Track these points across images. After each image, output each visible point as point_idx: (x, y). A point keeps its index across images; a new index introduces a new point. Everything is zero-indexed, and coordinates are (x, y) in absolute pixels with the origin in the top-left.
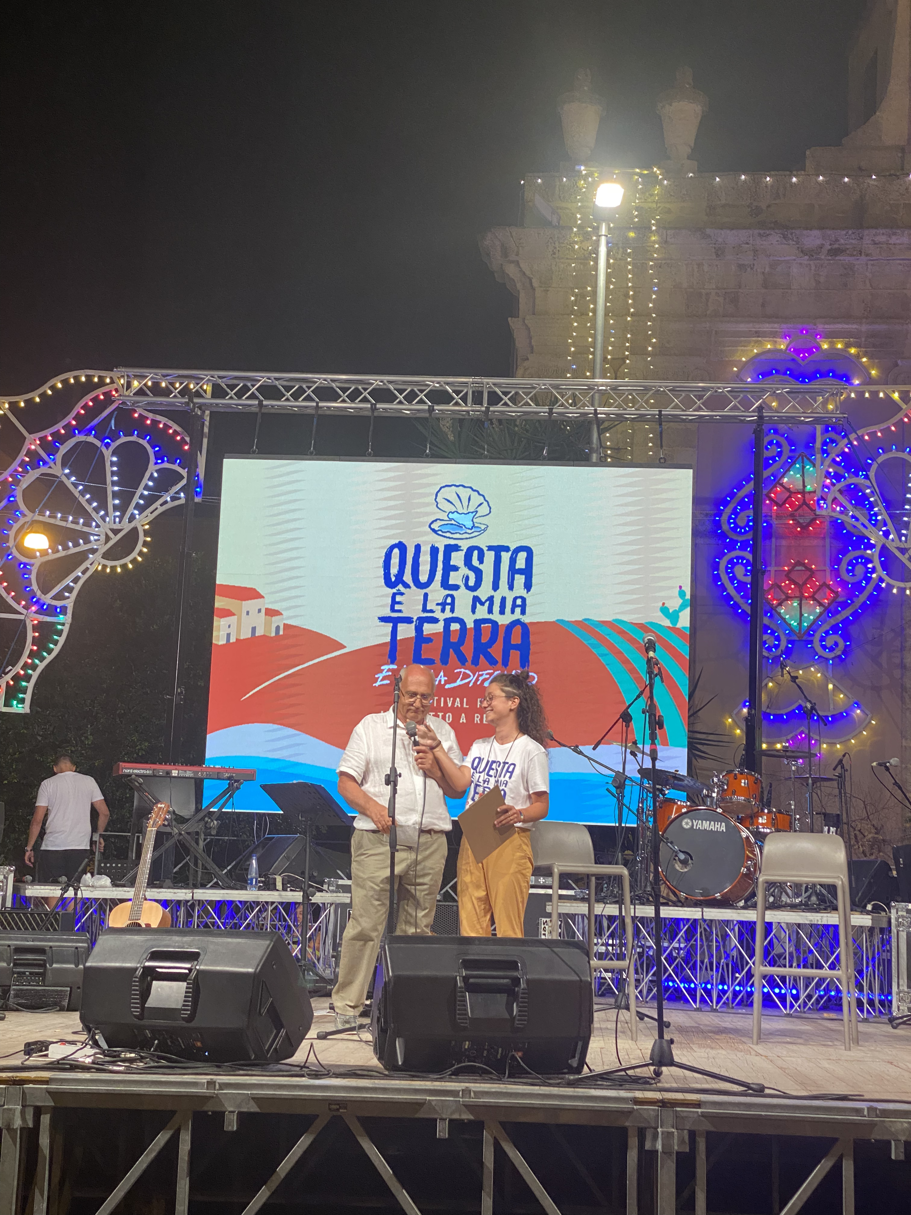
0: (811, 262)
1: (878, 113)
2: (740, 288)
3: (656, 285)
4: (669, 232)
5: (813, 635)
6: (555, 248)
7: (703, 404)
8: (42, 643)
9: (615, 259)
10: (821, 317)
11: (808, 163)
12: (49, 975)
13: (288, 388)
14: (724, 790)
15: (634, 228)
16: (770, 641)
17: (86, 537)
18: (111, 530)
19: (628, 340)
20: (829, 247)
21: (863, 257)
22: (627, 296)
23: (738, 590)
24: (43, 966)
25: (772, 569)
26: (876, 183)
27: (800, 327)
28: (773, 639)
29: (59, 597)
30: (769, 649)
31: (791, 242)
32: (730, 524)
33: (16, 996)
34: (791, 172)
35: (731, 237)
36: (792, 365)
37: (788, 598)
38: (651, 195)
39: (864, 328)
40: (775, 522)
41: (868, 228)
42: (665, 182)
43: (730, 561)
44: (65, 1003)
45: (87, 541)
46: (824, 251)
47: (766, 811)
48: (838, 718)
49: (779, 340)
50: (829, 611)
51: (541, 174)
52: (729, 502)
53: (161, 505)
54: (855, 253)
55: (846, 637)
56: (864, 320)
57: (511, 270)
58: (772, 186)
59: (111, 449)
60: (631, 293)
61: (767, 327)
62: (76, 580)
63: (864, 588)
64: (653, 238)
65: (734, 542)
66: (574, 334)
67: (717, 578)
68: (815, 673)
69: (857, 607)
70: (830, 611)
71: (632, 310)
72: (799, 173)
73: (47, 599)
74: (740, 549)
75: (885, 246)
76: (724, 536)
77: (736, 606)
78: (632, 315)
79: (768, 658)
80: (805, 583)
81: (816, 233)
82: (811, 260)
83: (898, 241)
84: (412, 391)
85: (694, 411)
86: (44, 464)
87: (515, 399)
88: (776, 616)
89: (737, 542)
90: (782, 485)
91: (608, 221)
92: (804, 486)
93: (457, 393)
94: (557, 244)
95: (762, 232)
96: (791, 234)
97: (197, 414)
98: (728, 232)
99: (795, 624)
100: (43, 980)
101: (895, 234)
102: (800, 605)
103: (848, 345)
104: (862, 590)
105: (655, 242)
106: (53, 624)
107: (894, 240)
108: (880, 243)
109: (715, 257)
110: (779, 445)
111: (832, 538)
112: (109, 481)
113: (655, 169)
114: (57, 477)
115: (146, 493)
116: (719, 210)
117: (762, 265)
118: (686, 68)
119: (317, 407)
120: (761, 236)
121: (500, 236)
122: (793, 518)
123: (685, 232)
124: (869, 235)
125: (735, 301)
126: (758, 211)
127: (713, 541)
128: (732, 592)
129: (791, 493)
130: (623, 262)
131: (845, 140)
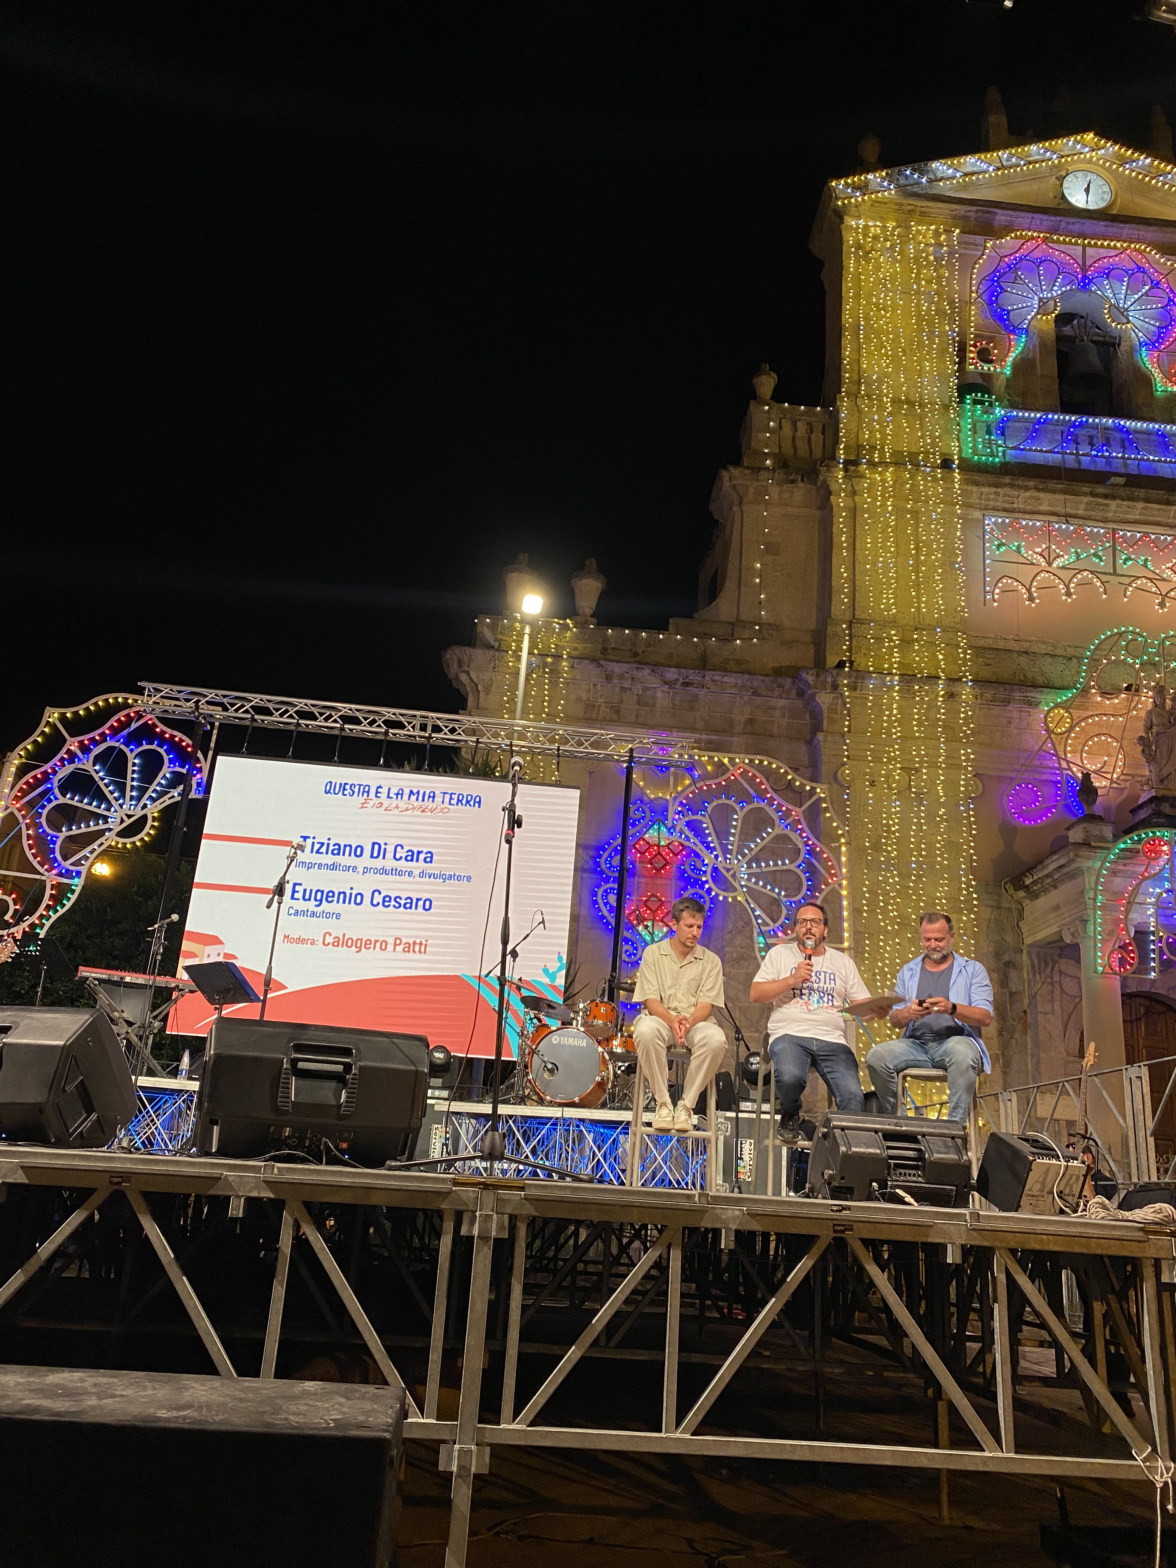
0: (671, 691)
1: (717, 600)
4: (575, 660)
6: (495, 664)
8: (58, 899)
9: (536, 675)
10: (675, 728)
11: (670, 627)
13: (276, 709)
15: (551, 655)
16: (631, 951)
17: (105, 819)
18: (127, 815)
20: (683, 681)
21: (705, 689)
22: (543, 701)
23: (610, 911)
25: (634, 898)
26: (715, 643)
28: (632, 949)
29: (77, 863)
30: (629, 956)
31: (657, 675)
34: (659, 631)
35: (617, 668)
37: (645, 920)
39: (705, 737)
40: (638, 865)
41: (709, 670)
42: (574, 629)
43: (605, 891)
45: (106, 822)
46: (679, 683)
51: (489, 616)
52: (607, 849)
53: (169, 799)
54: (699, 686)
57: (464, 677)
58: (646, 639)
59: (135, 753)
60: (546, 698)
61: (639, 731)
62: (92, 852)
64: (563, 663)
65: (608, 877)
67: (596, 902)
71: (546, 710)
72: (664, 632)
73: (67, 864)
74: (613, 882)
75: (719, 683)
76: (602, 872)
79: (628, 963)
80: (657, 910)
81: (674, 670)
82: (670, 688)
85: (583, 748)
86: (78, 762)
87: (452, 730)
88: (636, 932)
90: (644, 839)
91: (530, 623)
92: (660, 842)
93: (408, 722)
94: (496, 661)
95: (638, 666)
96: (658, 669)
97: (201, 722)
98: (615, 664)
101: (726, 675)
102: (653, 926)
106: (69, 885)
107: (726, 679)
108: (717, 681)
109: (605, 681)
110: (643, 812)
111: (676, 880)
112: (129, 778)
113: (568, 621)
114: (88, 772)
115: (158, 788)
116: (610, 651)
117: (638, 689)
118: (593, 559)
119: (298, 725)
120: (637, 668)
121: (457, 652)
122: (651, 864)
123: (586, 661)
124: (709, 675)
125: (618, 712)
126: (636, 654)
127: (593, 876)
128: (606, 913)
129: (650, 846)
130: (542, 679)
131: (695, 615)
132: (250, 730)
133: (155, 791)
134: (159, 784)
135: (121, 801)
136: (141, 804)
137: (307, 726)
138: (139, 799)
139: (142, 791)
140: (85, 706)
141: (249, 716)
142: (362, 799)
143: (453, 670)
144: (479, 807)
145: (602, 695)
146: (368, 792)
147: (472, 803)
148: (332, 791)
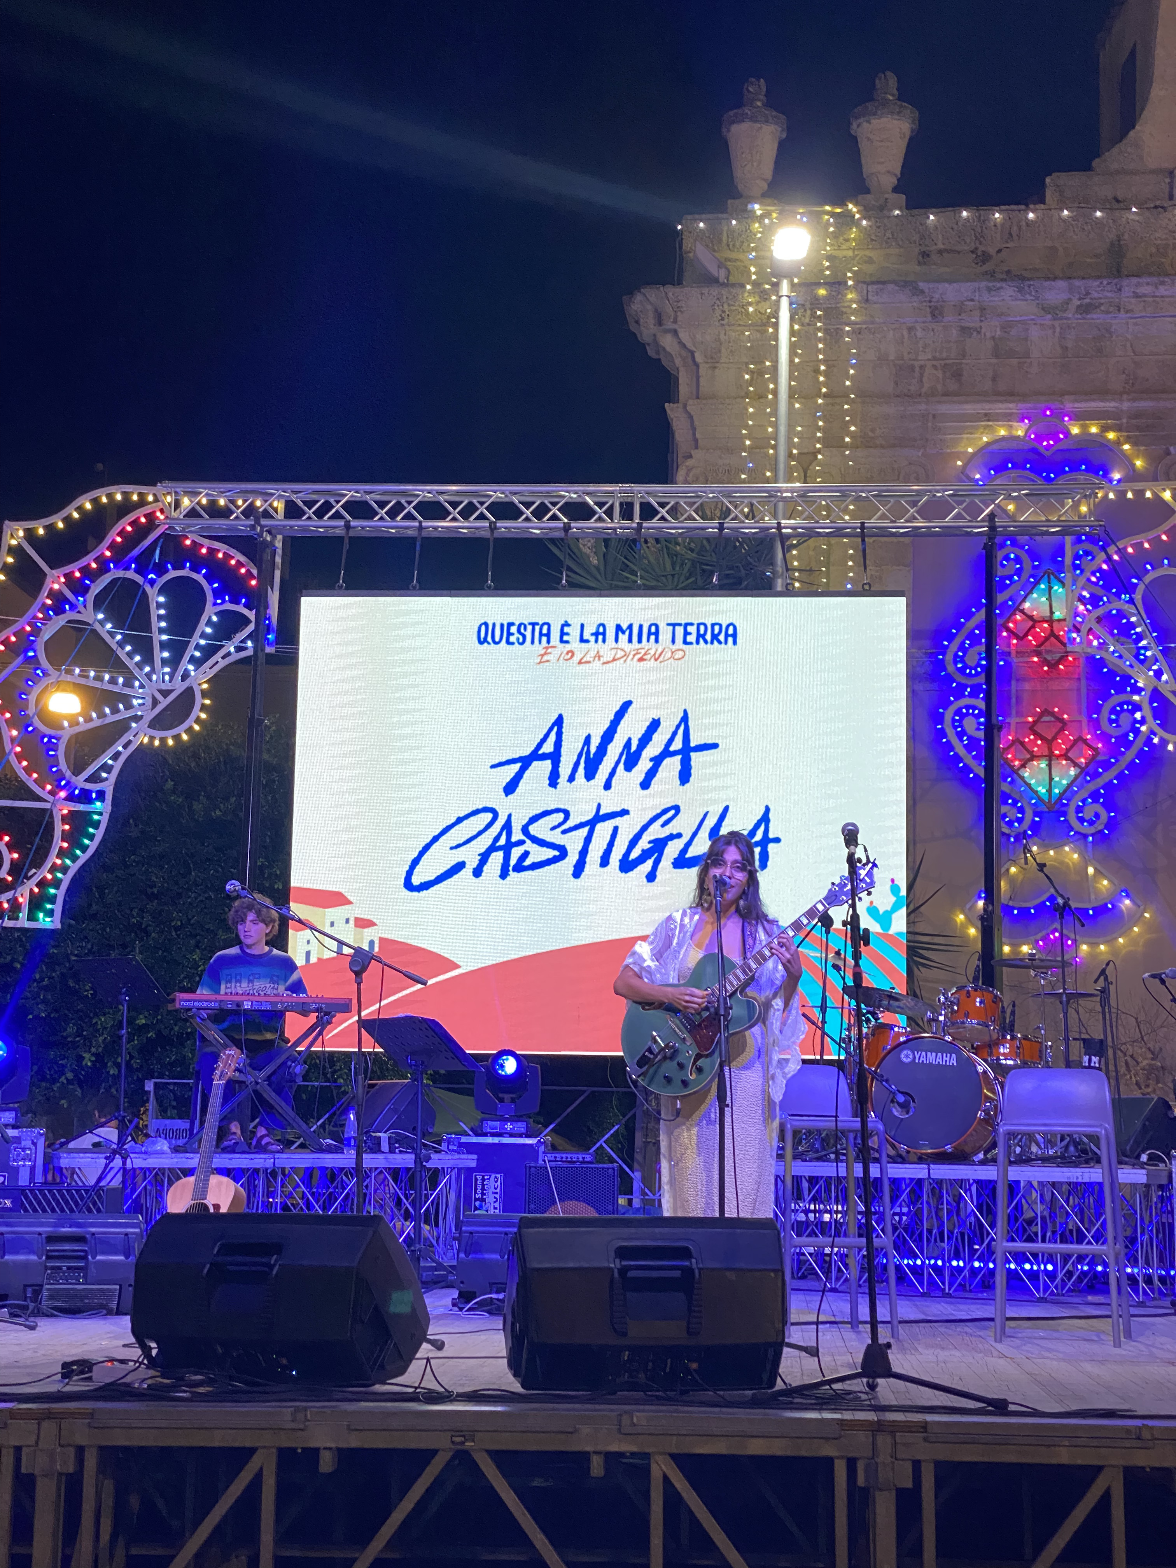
0: (1057, 323)
1: (1138, 127)
2: (964, 357)
3: (854, 356)
4: (870, 288)
5: (1067, 805)
6: (724, 312)
7: (917, 512)
8: (74, 838)
9: (802, 325)
10: (1069, 393)
11: (1048, 193)
12: (92, 1270)
13: (382, 504)
14: (953, 1011)
15: (825, 284)
16: (1012, 814)
17: (127, 700)
18: (160, 691)
19: (819, 429)
20: (1079, 303)
21: (1122, 314)
22: (817, 371)
23: (968, 748)
24: (84, 1258)
25: (1013, 720)
26: (1137, 218)
27: (1043, 406)
28: (1015, 810)
29: (94, 778)
30: (1010, 824)
31: (1028, 296)
32: (955, 663)
33: (51, 1297)
34: (1027, 205)
35: (951, 292)
36: (1031, 456)
37: (1033, 757)
38: (847, 240)
39: (1126, 405)
40: (1015, 659)
41: (1128, 276)
42: (864, 222)
43: (958, 712)
44: (114, 1305)
45: (129, 706)
47: (1008, 1037)
48: (1102, 910)
49: (1015, 424)
50: (1087, 774)
51: (704, 216)
52: (956, 634)
53: (223, 658)
54: (1111, 309)
55: (1109, 806)
56: (1125, 396)
57: (667, 342)
58: (1002, 225)
59: (157, 587)
60: (823, 368)
61: (1000, 408)
62: (116, 756)
63: (1132, 742)
64: (850, 296)
65: (962, 687)
66: (750, 423)
67: (942, 733)
68: (1071, 854)
69: (1123, 767)
70: (1089, 772)
71: (824, 390)
72: (1037, 206)
73: (80, 782)
74: (971, 695)
75: (1151, 299)
76: (950, 678)
77: (967, 769)
78: (825, 396)
79: (1009, 836)
80: (1055, 738)
81: (1061, 284)
82: (1055, 319)
83: (1167, 293)
84: (542, 504)
85: (906, 521)
86: (70, 609)
87: (675, 511)
88: (1019, 781)
89: (967, 686)
90: (1022, 612)
91: (790, 276)
92: (1052, 613)
93: (601, 505)
94: (726, 306)
95: (990, 284)
96: (1029, 286)
97: (265, 540)
98: (947, 285)
99: (1044, 791)
100: (85, 1277)
101: (1163, 283)
102: (1049, 766)
103: (1105, 429)
104: (1129, 745)
105: (852, 301)
106: (89, 813)
107: (1162, 290)
108: (1145, 295)
109: (930, 319)
110: (1018, 560)
111: (1087, 679)
112: (154, 629)
113: (850, 206)
114: (88, 624)
115: (203, 642)
116: (935, 257)
117: (992, 328)
118: (889, 74)
119: (421, 528)
120: (989, 290)
121: (653, 299)
122: (1038, 654)
123: (890, 287)
124: (1129, 285)
125: (957, 375)
126: (985, 258)
127: (935, 686)
128: (962, 752)
129: (1034, 621)
130: (811, 328)
131: (1096, 163)
132: (346, 546)
133: (198, 647)
134: (203, 635)
135: (147, 669)
136: (180, 671)
137: (435, 528)
138: (174, 662)
139: (178, 650)
140: (64, 513)
141: (341, 523)
142: (538, 648)
143: (647, 330)
144: (735, 643)
145: (925, 346)
146: (548, 635)
147: (722, 637)
148: (489, 639)
